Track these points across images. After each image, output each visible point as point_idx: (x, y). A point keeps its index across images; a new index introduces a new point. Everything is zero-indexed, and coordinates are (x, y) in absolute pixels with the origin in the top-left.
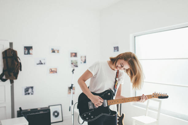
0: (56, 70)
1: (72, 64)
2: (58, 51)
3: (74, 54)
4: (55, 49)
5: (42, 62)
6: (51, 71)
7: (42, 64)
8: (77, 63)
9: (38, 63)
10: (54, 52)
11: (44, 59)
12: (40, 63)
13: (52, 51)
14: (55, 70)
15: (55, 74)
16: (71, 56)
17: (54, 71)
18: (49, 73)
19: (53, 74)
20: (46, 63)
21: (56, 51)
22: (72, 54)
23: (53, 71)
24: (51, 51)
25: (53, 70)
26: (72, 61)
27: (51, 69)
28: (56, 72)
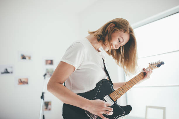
2: (30, 58)
10: (24, 57)
11: (12, 67)
13: (22, 58)
14: (26, 81)
18: (18, 84)
21: (27, 58)
22: (47, 61)
23: (23, 82)
25: (23, 80)
26: (47, 70)
27: (20, 80)
28: (27, 83)
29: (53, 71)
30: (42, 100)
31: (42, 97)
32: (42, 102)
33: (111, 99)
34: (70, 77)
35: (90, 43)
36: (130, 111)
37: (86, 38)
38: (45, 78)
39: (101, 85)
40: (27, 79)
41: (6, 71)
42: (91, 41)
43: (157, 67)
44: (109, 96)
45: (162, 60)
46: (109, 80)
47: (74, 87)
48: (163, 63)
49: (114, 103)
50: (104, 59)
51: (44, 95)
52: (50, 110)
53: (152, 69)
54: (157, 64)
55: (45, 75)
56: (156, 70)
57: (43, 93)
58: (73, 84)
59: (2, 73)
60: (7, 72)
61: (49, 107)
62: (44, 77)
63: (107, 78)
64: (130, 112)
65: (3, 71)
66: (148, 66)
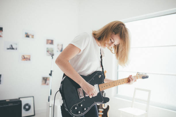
0: (30, 57)
1: (48, 51)
2: (33, 36)
3: (50, 42)
4: (29, 34)
5: (14, 47)
6: (23, 58)
7: (13, 49)
8: (53, 51)
9: (9, 47)
11: (16, 44)
12: (11, 47)
13: (26, 36)
15: (28, 62)
16: (47, 43)
17: (27, 58)
18: (22, 60)
19: (26, 61)
20: (17, 49)
21: (30, 36)
22: (48, 40)
23: (25, 58)
24: (24, 35)
25: (25, 57)
26: (47, 48)
27: (24, 56)
28: (30, 60)
40: (30, 56)
44: (98, 86)
49: (99, 92)
53: (137, 79)
59: (8, 49)
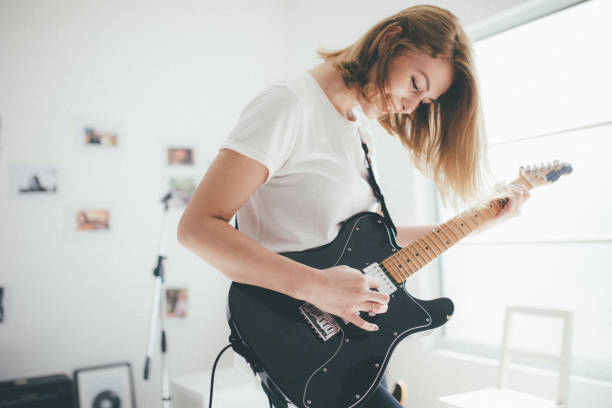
0: (107, 218)
2: (114, 140)
4: (99, 131)
6: (83, 220)
7: (41, 189)
9: (26, 186)
10: (94, 140)
13: (87, 139)
14: (101, 217)
17: (96, 221)
18: (78, 229)
19: (93, 234)
20: (59, 189)
21: (104, 141)
22: (172, 152)
23: (91, 223)
25: (91, 216)
27: (84, 215)
28: (106, 226)
29: (192, 188)
30: (158, 279)
31: (158, 272)
32: (157, 288)
33: (388, 274)
34: (252, 200)
35: (322, 91)
36: (448, 317)
37: (310, 72)
38: (167, 207)
39: (358, 229)
40: (106, 213)
41: (34, 184)
42: (326, 84)
43: (548, 179)
44: (381, 266)
45: (563, 160)
46: (382, 214)
47: (267, 234)
48: (566, 169)
49: (395, 289)
50: (369, 147)
51: (165, 263)
52: (183, 315)
53: (530, 187)
54: (548, 172)
55: (168, 197)
56: (542, 192)
57: (161, 259)
58: (261, 225)
59: (24, 191)
60: (37, 188)
61: (181, 305)
62: (162, 206)
63: (375, 208)
64: (446, 320)
65: (26, 184)
66: (518, 177)
